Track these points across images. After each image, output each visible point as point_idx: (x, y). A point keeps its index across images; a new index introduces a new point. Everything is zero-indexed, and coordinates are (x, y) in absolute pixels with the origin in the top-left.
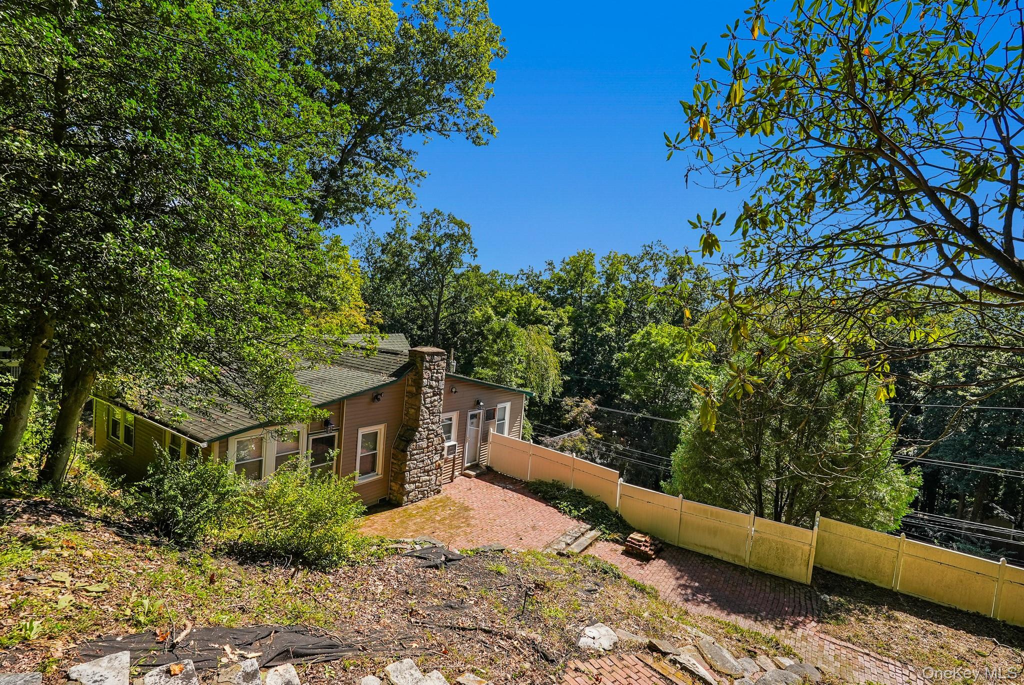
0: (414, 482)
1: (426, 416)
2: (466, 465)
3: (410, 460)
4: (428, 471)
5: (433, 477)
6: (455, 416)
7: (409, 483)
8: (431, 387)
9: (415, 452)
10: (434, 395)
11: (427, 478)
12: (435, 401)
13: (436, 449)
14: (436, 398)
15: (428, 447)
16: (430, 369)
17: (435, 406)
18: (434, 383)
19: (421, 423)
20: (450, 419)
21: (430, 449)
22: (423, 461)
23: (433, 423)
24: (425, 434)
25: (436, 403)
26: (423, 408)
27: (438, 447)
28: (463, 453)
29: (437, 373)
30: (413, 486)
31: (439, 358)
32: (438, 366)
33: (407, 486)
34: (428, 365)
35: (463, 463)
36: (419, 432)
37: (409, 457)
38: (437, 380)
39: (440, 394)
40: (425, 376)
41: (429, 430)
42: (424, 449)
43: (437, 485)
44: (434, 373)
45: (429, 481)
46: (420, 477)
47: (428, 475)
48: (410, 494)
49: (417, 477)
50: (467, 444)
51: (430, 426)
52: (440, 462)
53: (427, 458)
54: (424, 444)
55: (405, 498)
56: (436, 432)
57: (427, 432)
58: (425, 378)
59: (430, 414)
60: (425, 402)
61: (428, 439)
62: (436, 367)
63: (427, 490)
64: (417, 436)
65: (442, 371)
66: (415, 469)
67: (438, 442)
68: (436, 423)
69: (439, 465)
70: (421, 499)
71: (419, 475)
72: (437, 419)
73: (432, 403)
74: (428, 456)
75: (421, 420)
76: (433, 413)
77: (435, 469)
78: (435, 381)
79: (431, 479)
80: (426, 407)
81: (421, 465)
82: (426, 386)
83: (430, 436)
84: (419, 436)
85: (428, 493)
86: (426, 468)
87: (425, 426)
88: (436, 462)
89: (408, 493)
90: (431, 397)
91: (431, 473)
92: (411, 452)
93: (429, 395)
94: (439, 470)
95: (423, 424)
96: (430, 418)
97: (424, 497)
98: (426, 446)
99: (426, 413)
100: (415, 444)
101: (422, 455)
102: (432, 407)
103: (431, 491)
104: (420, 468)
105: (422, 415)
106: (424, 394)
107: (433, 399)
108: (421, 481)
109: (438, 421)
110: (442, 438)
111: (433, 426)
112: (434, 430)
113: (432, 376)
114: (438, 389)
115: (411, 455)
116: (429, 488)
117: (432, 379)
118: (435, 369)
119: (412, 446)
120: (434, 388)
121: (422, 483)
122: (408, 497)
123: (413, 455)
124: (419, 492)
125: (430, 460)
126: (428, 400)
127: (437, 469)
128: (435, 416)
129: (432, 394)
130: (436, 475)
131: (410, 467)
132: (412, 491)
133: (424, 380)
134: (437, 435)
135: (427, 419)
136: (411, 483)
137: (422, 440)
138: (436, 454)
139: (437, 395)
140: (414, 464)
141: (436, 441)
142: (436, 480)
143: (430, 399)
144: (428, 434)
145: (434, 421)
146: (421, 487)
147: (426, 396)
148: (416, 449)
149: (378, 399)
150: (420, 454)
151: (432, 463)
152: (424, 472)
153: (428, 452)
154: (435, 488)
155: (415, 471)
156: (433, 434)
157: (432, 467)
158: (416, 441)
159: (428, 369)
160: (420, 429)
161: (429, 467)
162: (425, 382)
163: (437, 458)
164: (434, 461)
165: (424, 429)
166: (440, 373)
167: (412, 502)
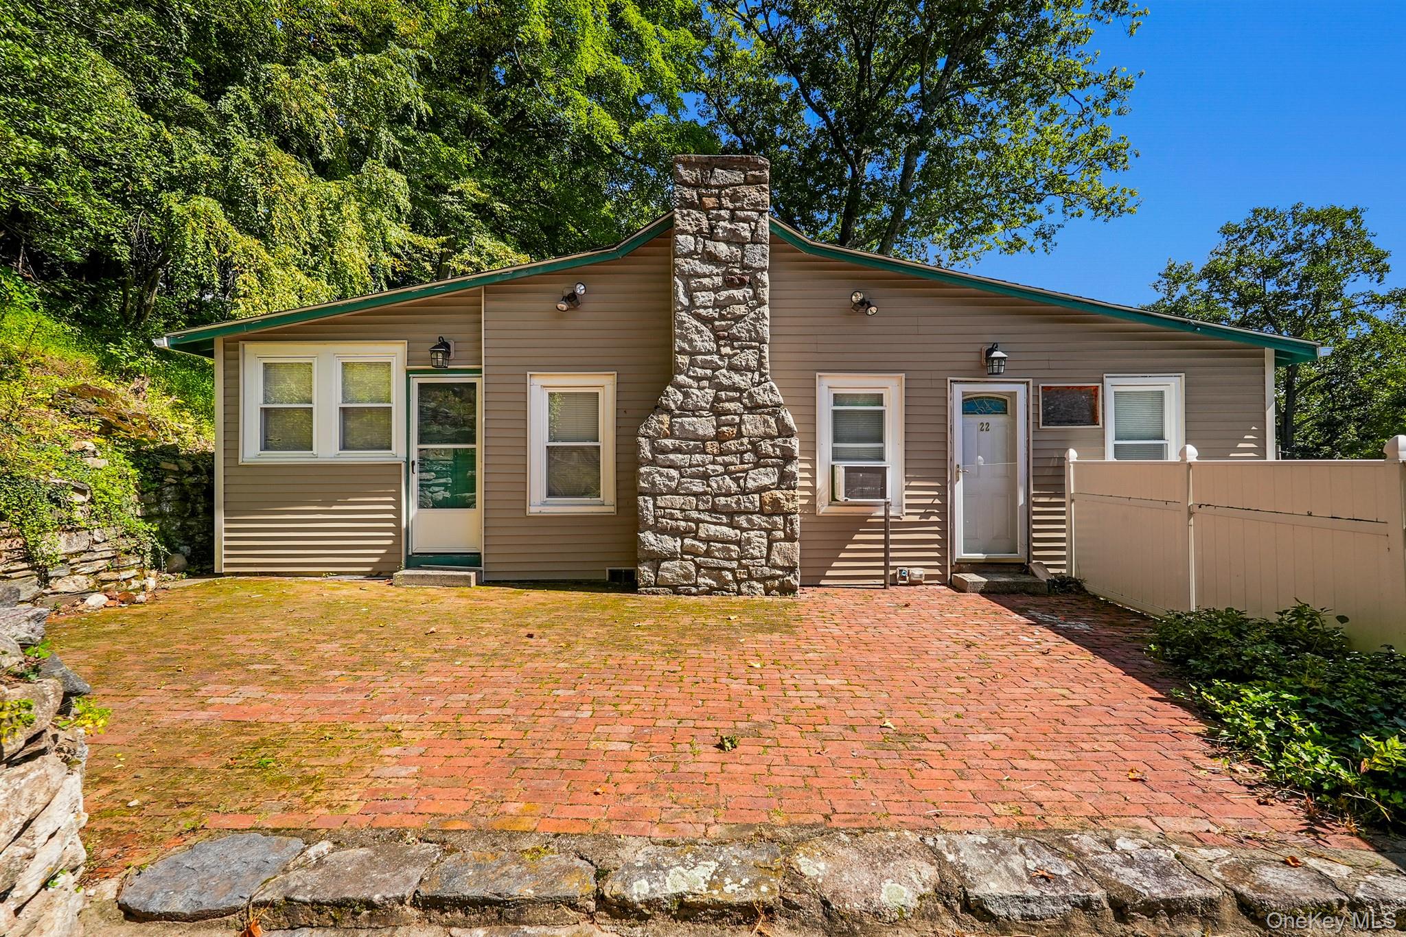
0: (675, 533)
1: (704, 341)
2: (960, 553)
3: (653, 462)
4: (731, 514)
5: (758, 540)
6: (892, 389)
7: (660, 531)
8: (711, 258)
9: (669, 442)
10: (729, 284)
11: (731, 533)
12: (732, 301)
13: (755, 449)
14: (738, 293)
15: (720, 438)
16: (701, 207)
17: (738, 319)
18: (722, 249)
19: (683, 360)
20: (879, 399)
21: (732, 445)
22: (705, 477)
23: (732, 368)
24: (703, 396)
25: (740, 309)
26: (684, 316)
27: (766, 446)
28: (944, 510)
29: (733, 219)
30: (670, 544)
31: (738, 177)
32: (734, 198)
33: (648, 537)
34: (692, 194)
35: (945, 543)
36: (679, 387)
37: (646, 451)
38: (734, 239)
39: (755, 284)
41: (720, 387)
42: (704, 440)
43: (775, 567)
44: (719, 218)
45: (738, 543)
46: (698, 522)
47: (731, 525)
48: (665, 565)
49: (686, 519)
50: (959, 487)
51: (724, 376)
52: (778, 494)
53: (720, 469)
54: (705, 426)
55: (645, 572)
56: (751, 396)
57: (710, 393)
58: (683, 232)
59: (718, 339)
60: (691, 300)
61: (718, 413)
62: (726, 202)
63: (732, 570)
64: (674, 397)
65: (754, 215)
66: (675, 492)
67: (762, 429)
68: (748, 369)
69: (776, 502)
70: (710, 591)
71: (695, 515)
72: (750, 357)
73: (723, 307)
74: (725, 465)
75: (682, 352)
76: (732, 339)
77: (761, 512)
78: (728, 242)
79: (749, 541)
80: (698, 317)
81: (698, 486)
82: (690, 255)
83: (727, 405)
84: (680, 397)
85: (738, 582)
86: (722, 500)
87: (700, 372)
88: (761, 490)
89: (657, 559)
90: (716, 289)
91: (742, 520)
92: (652, 440)
93: (706, 281)
94: (779, 520)
95: (693, 363)
96: (718, 352)
97: (722, 588)
98: (711, 432)
99: (699, 332)
100: (665, 418)
101: (698, 458)
102: (722, 318)
103: (751, 577)
104: (695, 495)
105: (684, 338)
106: (687, 277)
107: (724, 294)
108: (702, 534)
109: (754, 364)
110: (780, 421)
111: (737, 378)
112: (741, 391)
113: (712, 228)
114: (744, 267)
115: (654, 450)
116: (741, 566)
117: (712, 236)
118: (721, 207)
119: (654, 424)
120: (726, 263)
121: (707, 541)
122: (656, 570)
123: (664, 451)
124: (698, 567)
125: (736, 480)
126: (703, 298)
127: (770, 515)
128: (742, 349)
129: (718, 280)
130: (769, 532)
131: (653, 484)
132: (672, 557)
133: (680, 238)
134: (754, 408)
135: (709, 353)
136: (663, 531)
137: (695, 411)
138: (757, 465)
139: (742, 284)
140: (671, 479)
141: (752, 425)
142: (770, 548)
143: (712, 296)
144: (717, 399)
145: (736, 361)
146: (708, 554)
147: (693, 283)
148: (672, 435)
149: (572, 298)
150: (691, 452)
151: (744, 492)
152: (714, 510)
153: (721, 454)
154: (767, 571)
155: (678, 500)
156: (739, 400)
157: (745, 504)
158: (668, 411)
159: (691, 205)
160: (681, 378)
161: (732, 501)
162: (686, 242)
163: (766, 481)
164: (751, 484)
165: (698, 379)
166: (745, 220)
167: (675, 590)
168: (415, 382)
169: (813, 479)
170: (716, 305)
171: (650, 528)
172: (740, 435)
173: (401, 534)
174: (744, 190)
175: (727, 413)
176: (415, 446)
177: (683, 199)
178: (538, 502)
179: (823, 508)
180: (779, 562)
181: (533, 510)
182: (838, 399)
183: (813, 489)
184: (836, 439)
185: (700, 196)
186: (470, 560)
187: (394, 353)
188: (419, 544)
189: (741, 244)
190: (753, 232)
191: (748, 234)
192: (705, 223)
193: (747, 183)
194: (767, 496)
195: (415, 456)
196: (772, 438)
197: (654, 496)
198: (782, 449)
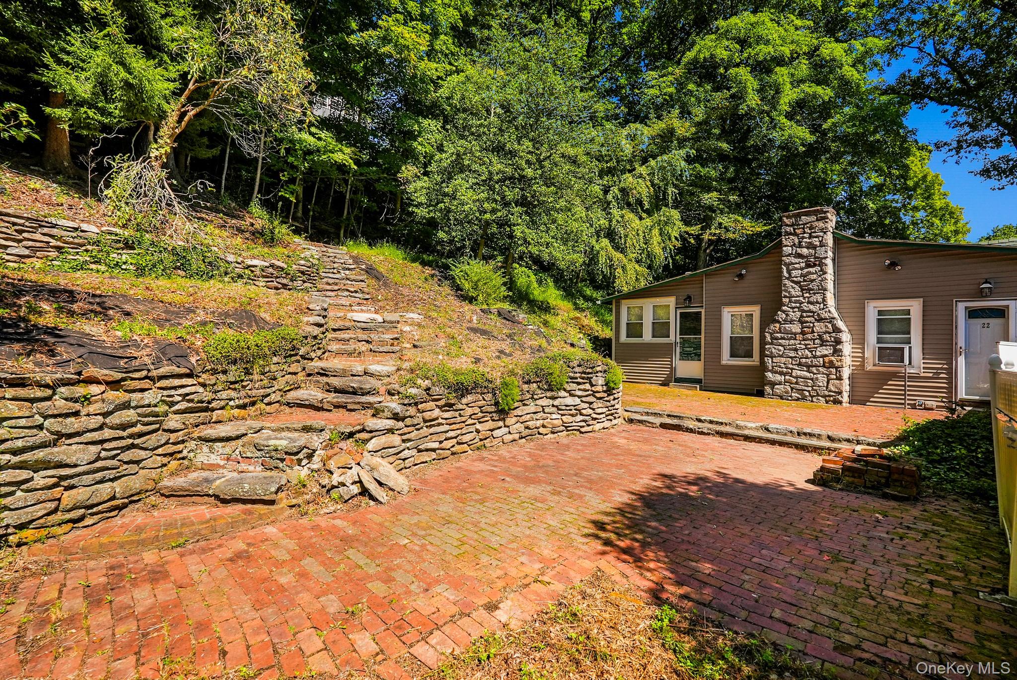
0: (781, 373)
1: (795, 291)
2: (962, 394)
3: (772, 344)
4: (808, 367)
5: (822, 378)
6: (915, 307)
7: (774, 372)
8: (800, 256)
9: (779, 335)
10: (808, 266)
11: (808, 375)
12: (810, 273)
13: (821, 338)
14: (812, 270)
15: (803, 333)
16: (795, 234)
17: (812, 281)
18: (805, 251)
19: (785, 300)
20: (908, 312)
21: (809, 336)
22: (796, 350)
23: (809, 302)
24: (795, 315)
25: (814, 276)
26: (786, 282)
27: (826, 337)
28: (950, 371)
29: (810, 237)
30: (779, 378)
31: (813, 218)
32: (811, 228)
33: (769, 375)
34: (790, 229)
35: (951, 389)
36: (784, 312)
37: (768, 339)
38: (811, 246)
39: (822, 265)
40: (784, 242)
41: (803, 311)
42: (795, 334)
43: (830, 391)
44: (803, 238)
45: (812, 379)
46: (792, 369)
47: (808, 371)
48: (776, 386)
49: (787, 368)
50: (961, 360)
51: (805, 306)
52: (833, 358)
53: (803, 347)
54: (796, 328)
55: (768, 389)
56: (818, 315)
57: (799, 313)
58: (786, 246)
59: (802, 290)
60: (790, 274)
61: (802, 322)
62: (807, 230)
63: (809, 391)
64: (781, 316)
65: (821, 234)
66: (781, 356)
67: (824, 329)
68: (817, 302)
69: (831, 362)
70: (798, 399)
71: (791, 366)
72: (819, 298)
73: (805, 276)
74: (806, 345)
75: (785, 297)
76: (809, 290)
77: (824, 366)
78: (808, 248)
79: (817, 379)
80: (793, 282)
81: (792, 354)
82: (789, 255)
83: (807, 319)
84: (784, 316)
85: (812, 397)
86: (804, 360)
87: (793, 305)
88: (823, 356)
89: (773, 384)
90: (802, 269)
91: (814, 370)
92: (771, 334)
93: (796, 266)
94: (833, 370)
95: (790, 301)
96: (803, 296)
97: (804, 398)
98: (799, 331)
99: (793, 288)
100: (777, 325)
101: (792, 342)
102: (804, 281)
103: (818, 395)
104: (791, 357)
105: (786, 291)
106: (787, 265)
107: (806, 270)
108: (794, 374)
109: (820, 300)
110: (834, 326)
111: (811, 307)
112: (814, 313)
113: (800, 242)
114: (815, 258)
115: (772, 338)
116: (813, 389)
117: (800, 246)
118: (804, 233)
119: (772, 327)
120: (807, 257)
121: (797, 377)
122: (772, 389)
123: (777, 339)
124: (792, 389)
125: (811, 352)
126: (794, 273)
127: (828, 368)
128: (814, 294)
129: (803, 265)
130: (828, 375)
131: (771, 352)
132: (780, 383)
133: (784, 248)
134: (820, 320)
135: (798, 296)
136: (776, 372)
137: (791, 322)
138: (822, 345)
139: (815, 265)
140: (780, 350)
141: (819, 327)
142: (828, 383)
143: (800, 272)
144: (802, 316)
145: (811, 299)
146: (797, 383)
147: (791, 267)
148: (780, 332)
149: (741, 276)
150: (789, 339)
151: (815, 357)
152: (800, 364)
153: (804, 340)
154: (827, 393)
155: (783, 360)
156: (813, 316)
157: (815, 362)
158: (779, 322)
159: (791, 234)
160: (784, 308)
161: (809, 361)
162: (787, 250)
163: (826, 352)
164: (818, 354)
165: (793, 308)
166: (816, 237)
167: (781, 398)
168: (679, 312)
169: (863, 353)
170: (802, 275)
171: (770, 371)
172: (813, 332)
173: (673, 370)
174: (816, 223)
175: (807, 322)
176: (678, 336)
177: (786, 232)
178: (726, 359)
179: (869, 367)
180: (833, 389)
181: (724, 362)
182: (880, 313)
183: (863, 358)
184: (879, 333)
185: (794, 229)
186: (698, 381)
187: (671, 301)
188: (680, 374)
189: (815, 247)
190: (820, 242)
191: (818, 243)
192: (797, 241)
193: (817, 220)
194: (827, 359)
195: (678, 340)
196: (830, 333)
197: (772, 358)
198: (835, 338)
